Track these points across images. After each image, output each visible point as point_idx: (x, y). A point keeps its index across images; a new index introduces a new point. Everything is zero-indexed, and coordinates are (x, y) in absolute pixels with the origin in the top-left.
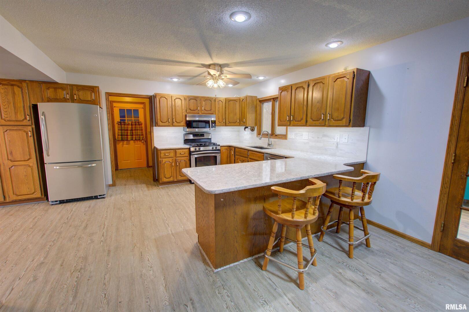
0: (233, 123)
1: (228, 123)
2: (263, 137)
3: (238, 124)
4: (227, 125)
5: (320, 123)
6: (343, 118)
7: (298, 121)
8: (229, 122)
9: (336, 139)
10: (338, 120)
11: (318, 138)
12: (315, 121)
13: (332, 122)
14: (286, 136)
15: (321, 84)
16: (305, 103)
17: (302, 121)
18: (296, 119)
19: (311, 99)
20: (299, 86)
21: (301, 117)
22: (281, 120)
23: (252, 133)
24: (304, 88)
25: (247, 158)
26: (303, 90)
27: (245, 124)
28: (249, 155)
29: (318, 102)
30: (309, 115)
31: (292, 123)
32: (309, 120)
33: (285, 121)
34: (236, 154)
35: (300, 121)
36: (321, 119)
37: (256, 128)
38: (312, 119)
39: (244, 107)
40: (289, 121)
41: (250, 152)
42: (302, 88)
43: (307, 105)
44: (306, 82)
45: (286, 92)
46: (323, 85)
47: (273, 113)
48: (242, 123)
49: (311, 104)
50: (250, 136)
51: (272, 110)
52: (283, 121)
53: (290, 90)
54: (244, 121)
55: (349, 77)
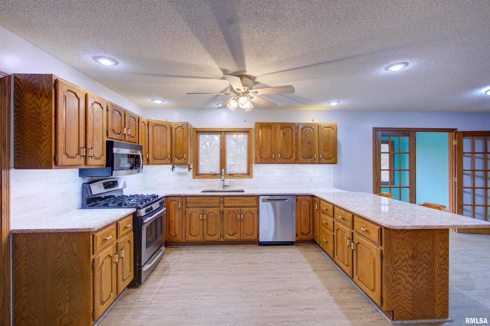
0: (160, 159)
1: (153, 160)
2: (226, 178)
3: (169, 161)
4: (150, 162)
5: (311, 161)
6: (332, 157)
7: (286, 159)
9: (310, 174)
10: (328, 159)
11: (292, 174)
12: (307, 159)
13: (323, 160)
14: (249, 174)
15: (310, 128)
16: (294, 143)
17: (291, 159)
18: (283, 157)
19: (301, 139)
20: (286, 126)
21: (291, 154)
22: (261, 157)
23: (180, 174)
24: (292, 129)
25: (219, 207)
26: (290, 130)
27: (185, 162)
28: (224, 203)
29: (308, 143)
30: (300, 154)
31: (279, 161)
32: (301, 159)
33: (268, 159)
34: (186, 206)
35: (289, 159)
36: (312, 157)
37: (191, 167)
38: (303, 157)
39: (181, 137)
40: (274, 158)
41: (226, 198)
42: (290, 129)
43: (297, 145)
44: (293, 124)
45: (268, 129)
46: (312, 130)
47: (223, 148)
48: (177, 161)
49: (301, 143)
50: (177, 178)
51: (221, 145)
52: (264, 159)
53: (273, 128)
54: (184, 157)
55: (334, 128)
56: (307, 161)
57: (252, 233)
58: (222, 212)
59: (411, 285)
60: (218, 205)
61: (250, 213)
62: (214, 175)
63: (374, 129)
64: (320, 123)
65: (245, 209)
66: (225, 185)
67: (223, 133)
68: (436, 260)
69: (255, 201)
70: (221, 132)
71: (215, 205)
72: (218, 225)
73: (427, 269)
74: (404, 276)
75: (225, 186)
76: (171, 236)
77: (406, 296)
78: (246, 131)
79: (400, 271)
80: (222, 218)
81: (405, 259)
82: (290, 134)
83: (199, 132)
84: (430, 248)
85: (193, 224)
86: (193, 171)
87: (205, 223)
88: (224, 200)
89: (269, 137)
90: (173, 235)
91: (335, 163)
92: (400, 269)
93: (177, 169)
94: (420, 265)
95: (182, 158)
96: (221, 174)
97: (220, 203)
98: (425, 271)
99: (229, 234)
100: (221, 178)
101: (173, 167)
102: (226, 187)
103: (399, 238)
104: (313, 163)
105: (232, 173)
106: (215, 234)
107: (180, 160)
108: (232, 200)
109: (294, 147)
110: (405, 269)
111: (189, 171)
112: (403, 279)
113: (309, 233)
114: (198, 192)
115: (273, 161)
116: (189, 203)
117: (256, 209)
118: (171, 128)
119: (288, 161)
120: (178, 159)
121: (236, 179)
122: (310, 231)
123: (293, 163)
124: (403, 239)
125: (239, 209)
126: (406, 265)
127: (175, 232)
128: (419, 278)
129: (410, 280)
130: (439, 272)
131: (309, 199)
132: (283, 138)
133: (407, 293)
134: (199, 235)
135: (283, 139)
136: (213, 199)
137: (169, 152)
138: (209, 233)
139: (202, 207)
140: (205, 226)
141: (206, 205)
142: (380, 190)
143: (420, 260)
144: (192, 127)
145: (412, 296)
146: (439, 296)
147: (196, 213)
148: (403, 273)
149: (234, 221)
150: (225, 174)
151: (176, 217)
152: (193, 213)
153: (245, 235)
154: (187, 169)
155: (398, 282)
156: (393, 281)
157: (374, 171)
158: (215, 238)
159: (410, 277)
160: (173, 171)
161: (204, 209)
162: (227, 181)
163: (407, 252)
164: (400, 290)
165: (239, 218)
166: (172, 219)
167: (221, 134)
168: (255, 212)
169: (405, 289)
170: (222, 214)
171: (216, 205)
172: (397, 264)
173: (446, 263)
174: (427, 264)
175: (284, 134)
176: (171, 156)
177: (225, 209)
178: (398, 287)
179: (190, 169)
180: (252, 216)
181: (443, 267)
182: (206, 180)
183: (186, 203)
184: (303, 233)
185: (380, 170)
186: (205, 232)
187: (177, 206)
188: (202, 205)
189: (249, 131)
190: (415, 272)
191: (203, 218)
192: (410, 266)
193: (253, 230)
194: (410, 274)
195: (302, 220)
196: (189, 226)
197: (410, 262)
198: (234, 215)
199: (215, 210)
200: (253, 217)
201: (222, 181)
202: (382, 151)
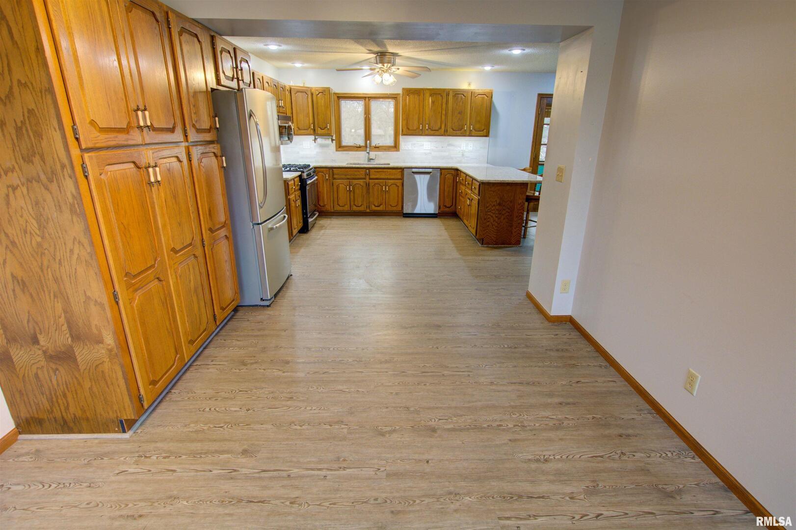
0: (304, 130)
1: (297, 131)
2: (371, 151)
3: (312, 132)
5: (461, 133)
6: (484, 129)
7: (435, 130)
8: (298, 128)
9: (462, 147)
10: (479, 131)
12: (456, 131)
13: (474, 133)
14: (396, 147)
15: (462, 95)
16: (444, 112)
17: (440, 131)
18: (431, 128)
19: (451, 108)
20: (435, 93)
21: (439, 126)
22: (408, 129)
23: (322, 146)
24: (442, 96)
25: (365, 179)
26: (440, 98)
27: (329, 133)
28: (370, 175)
29: (459, 113)
30: (449, 125)
31: (427, 132)
32: (450, 130)
33: (415, 130)
34: (333, 177)
35: (437, 130)
36: (462, 129)
37: (334, 138)
38: (453, 129)
39: (323, 104)
40: (422, 130)
41: (371, 170)
42: (439, 96)
43: (446, 115)
44: (444, 90)
45: (416, 96)
46: (464, 97)
47: (367, 117)
48: (319, 131)
49: (451, 113)
50: (318, 150)
51: (365, 113)
52: (412, 130)
53: (422, 95)
54: (327, 127)
55: (490, 95)
56: (456, 133)
57: (397, 205)
58: (368, 184)
59: (497, 222)
60: (364, 177)
61: (395, 185)
62: (358, 148)
63: (539, 95)
64: (474, 90)
65: (390, 181)
66: (371, 158)
67: (367, 99)
68: (516, 206)
69: (400, 173)
70: (366, 97)
71: (361, 177)
72: (364, 197)
73: (509, 212)
74: (492, 216)
75: (370, 160)
76: (320, 205)
77: (493, 229)
78: (394, 97)
79: (489, 213)
80: (368, 189)
81: (494, 205)
82: (440, 102)
83: (341, 97)
84: (512, 198)
85: (340, 195)
86: (336, 142)
87: (352, 194)
88: (369, 172)
89: (417, 106)
90: (322, 205)
91: (487, 135)
92: (490, 211)
93: (320, 140)
94: (504, 210)
95: (325, 128)
96: (366, 146)
97: (365, 175)
98: (507, 214)
99: (374, 205)
100: (366, 151)
101: (315, 139)
102: (372, 161)
103: (491, 191)
104: (463, 135)
105: (377, 145)
106: (361, 205)
107: (323, 130)
108: (377, 172)
109: (443, 117)
110: (494, 212)
111: (332, 142)
112: (492, 219)
113: (452, 205)
114: (344, 164)
115: (421, 133)
116: (336, 175)
117: (401, 181)
118: (312, 94)
119: (437, 133)
120: (321, 129)
121: (381, 152)
122: (452, 203)
123: (442, 135)
124: (494, 192)
125: (385, 181)
126: (494, 209)
127: (324, 201)
128: (502, 218)
129: (497, 219)
130: (517, 215)
131: (453, 173)
132: (432, 106)
133: (493, 228)
134: (346, 206)
135: (432, 109)
136: (359, 171)
137: (311, 121)
138: (356, 203)
139: (348, 179)
140: (352, 197)
141: (353, 177)
142: (537, 167)
143: (504, 206)
144: (333, 92)
145: (497, 230)
146: (515, 230)
147: (343, 185)
148: (492, 214)
149: (380, 192)
150: (370, 146)
151: (324, 189)
152: (340, 185)
153: (390, 206)
154: (330, 140)
155: (489, 220)
156: (485, 219)
157: (533, 145)
158: (362, 209)
159: (496, 217)
160: (315, 142)
161: (350, 180)
162: (373, 154)
163: (496, 201)
164: (488, 226)
165: (384, 189)
166: (320, 190)
167: (365, 100)
168: (399, 184)
169: (492, 226)
170: (368, 186)
171: (363, 177)
172: (488, 208)
173: (522, 209)
174: (509, 209)
175: (433, 102)
176: (314, 126)
177: (370, 180)
178: (488, 224)
179: (332, 140)
180: (396, 188)
181: (520, 211)
182: (350, 152)
183: (333, 175)
184: (445, 206)
185: (540, 144)
186: (352, 203)
187: (325, 177)
188: (349, 177)
189: (396, 98)
190: (500, 214)
191: (350, 189)
192: (497, 210)
193: (398, 202)
194: (497, 215)
195: (446, 194)
196: (336, 197)
197: (497, 207)
198: (380, 187)
199: (361, 182)
200: (398, 190)
201: (367, 154)
202: (545, 122)
